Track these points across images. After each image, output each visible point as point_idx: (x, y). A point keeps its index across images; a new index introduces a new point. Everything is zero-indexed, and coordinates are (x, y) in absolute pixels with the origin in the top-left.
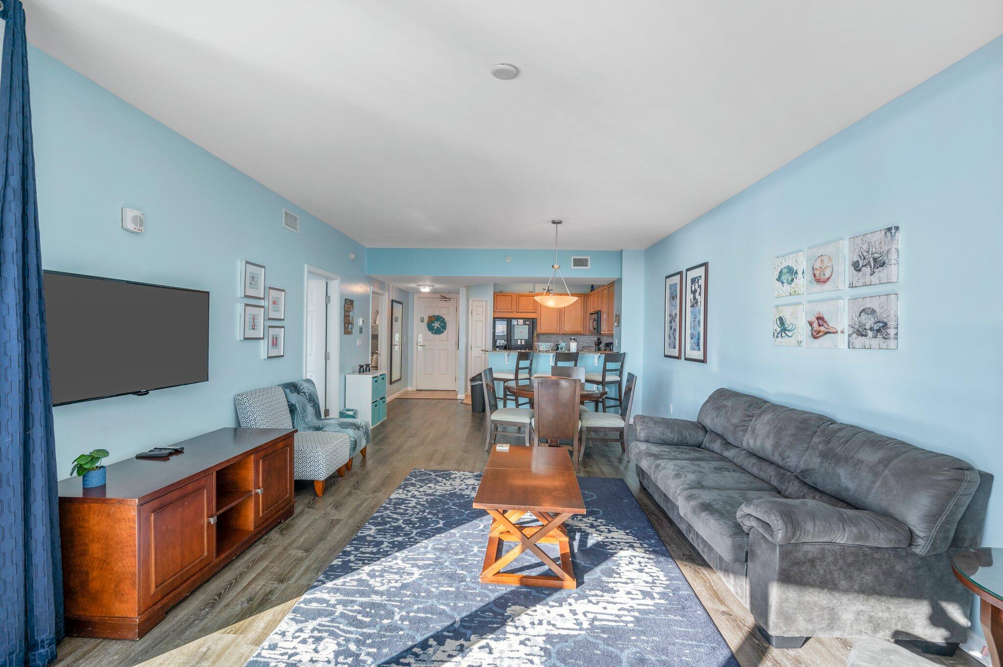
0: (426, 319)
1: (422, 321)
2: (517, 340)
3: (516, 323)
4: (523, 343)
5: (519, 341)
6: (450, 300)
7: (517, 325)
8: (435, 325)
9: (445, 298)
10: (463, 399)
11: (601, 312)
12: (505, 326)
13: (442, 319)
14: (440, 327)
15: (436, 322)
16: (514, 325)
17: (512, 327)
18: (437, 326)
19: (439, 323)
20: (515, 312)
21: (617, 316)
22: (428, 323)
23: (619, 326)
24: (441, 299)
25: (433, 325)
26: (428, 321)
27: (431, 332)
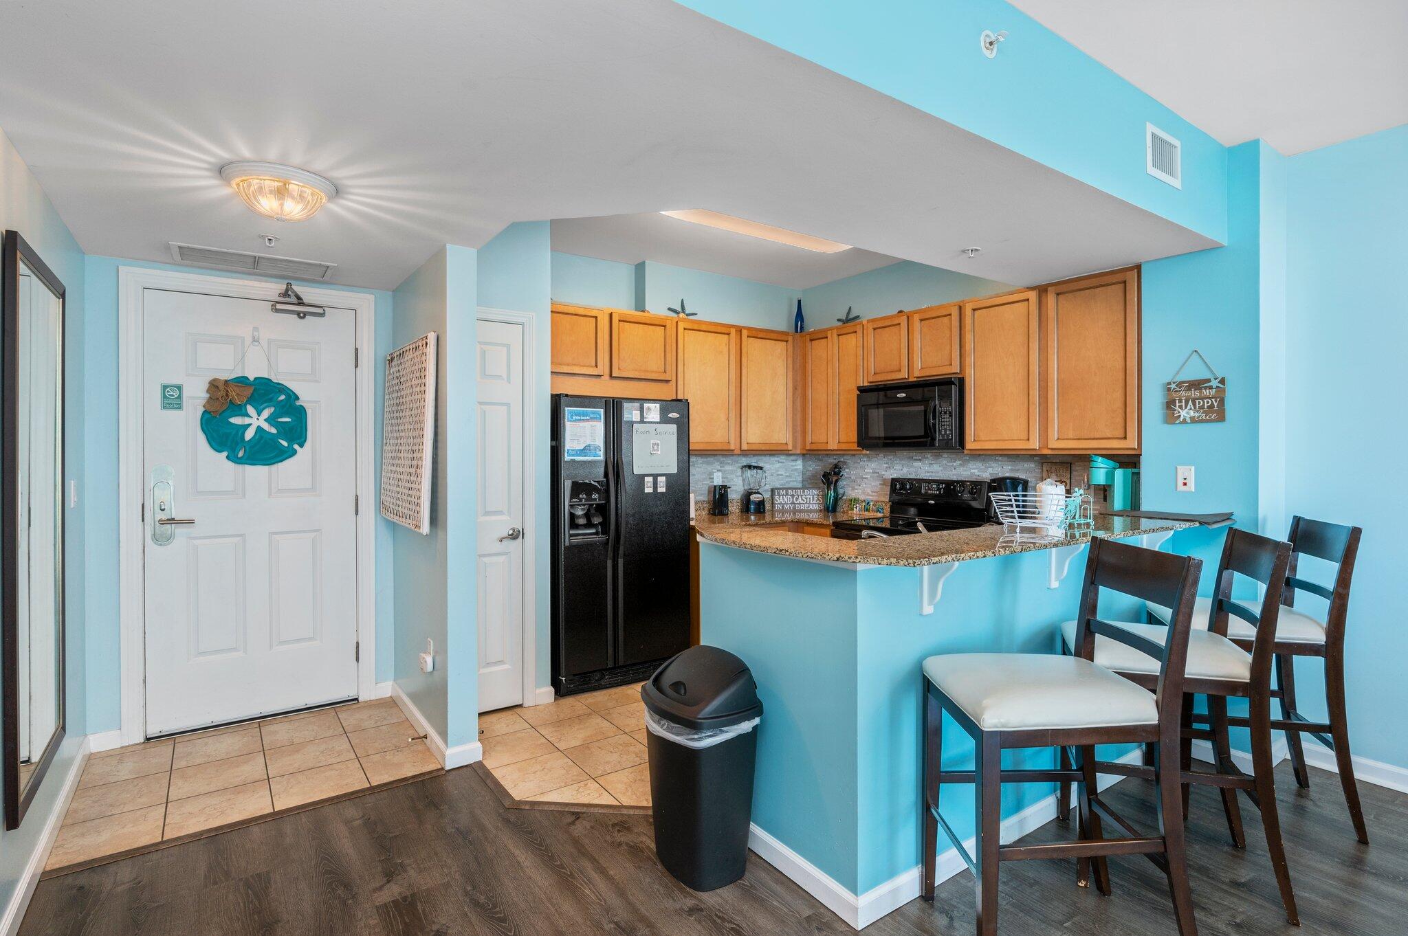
0: (196, 395)
1: (172, 398)
2: (642, 477)
3: (636, 416)
4: (662, 489)
5: (649, 480)
6: (322, 315)
7: (642, 421)
8: (247, 421)
9: (299, 304)
10: (480, 764)
11: (961, 381)
12: (600, 427)
13: (282, 397)
14: (274, 431)
15: (250, 410)
16: (632, 424)
17: (625, 429)
18: (259, 428)
19: (266, 413)
20: (607, 377)
21: (1196, 385)
22: (204, 412)
23: (1221, 418)
24: (279, 306)
25: (232, 420)
26: (208, 402)
27: (225, 454)
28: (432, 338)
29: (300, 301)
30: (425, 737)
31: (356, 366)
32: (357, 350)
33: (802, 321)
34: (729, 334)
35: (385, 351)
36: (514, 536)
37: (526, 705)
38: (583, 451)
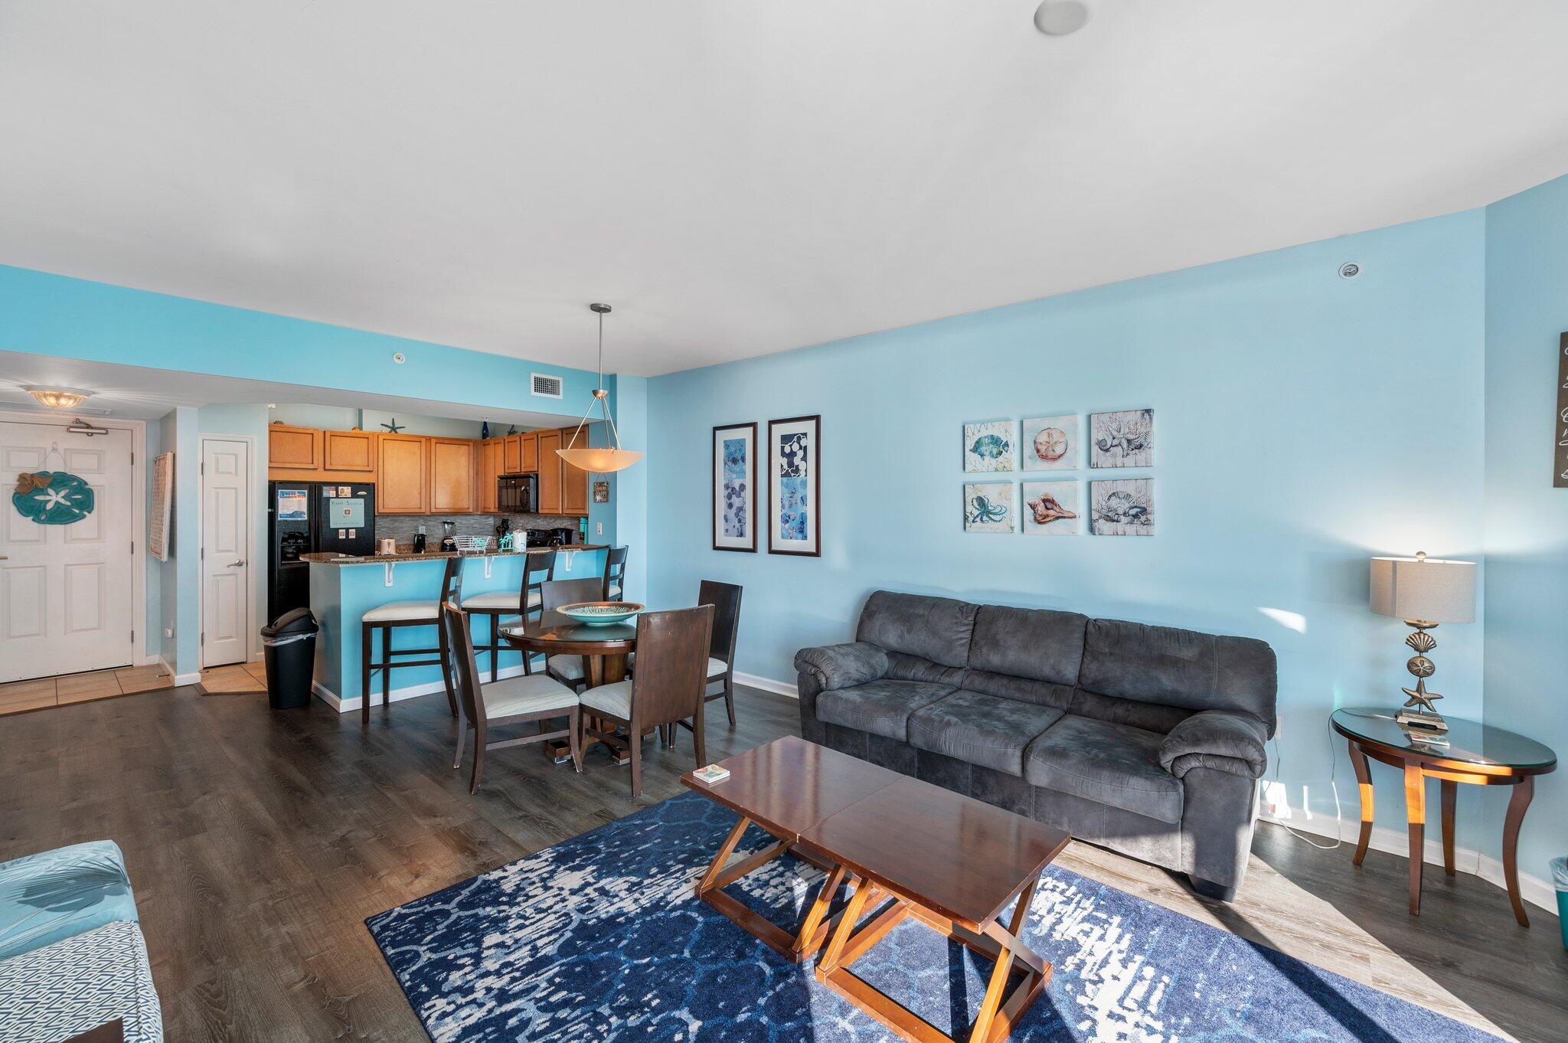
0: (9, 483)
2: (337, 530)
3: (333, 493)
4: (352, 536)
5: (342, 532)
6: (106, 434)
7: (337, 496)
8: (48, 498)
9: (88, 428)
10: (199, 684)
11: (537, 475)
12: (304, 501)
13: (76, 483)
14: (69, 504)
15: (50, 491)
16: (328, 499)
17: (324, 502)
18: (57, 503)
19: (63, 493)
20: (321, 469)
21: (601, 484)
22: (15, 493)
23: (607, 501)
24: (72, 430)
25: (37, 498)
26: (18, 487)
27: (31, 518)
28: (169, 455)
29: (88, 426)
30: (169, 675)
31: (132, 464)
32: (132, 454)
33: (487, 431)
34: (420, 442)
35: (152, 456)
36: (240, 564)
37: (249, 662)
38: (291, 516)
